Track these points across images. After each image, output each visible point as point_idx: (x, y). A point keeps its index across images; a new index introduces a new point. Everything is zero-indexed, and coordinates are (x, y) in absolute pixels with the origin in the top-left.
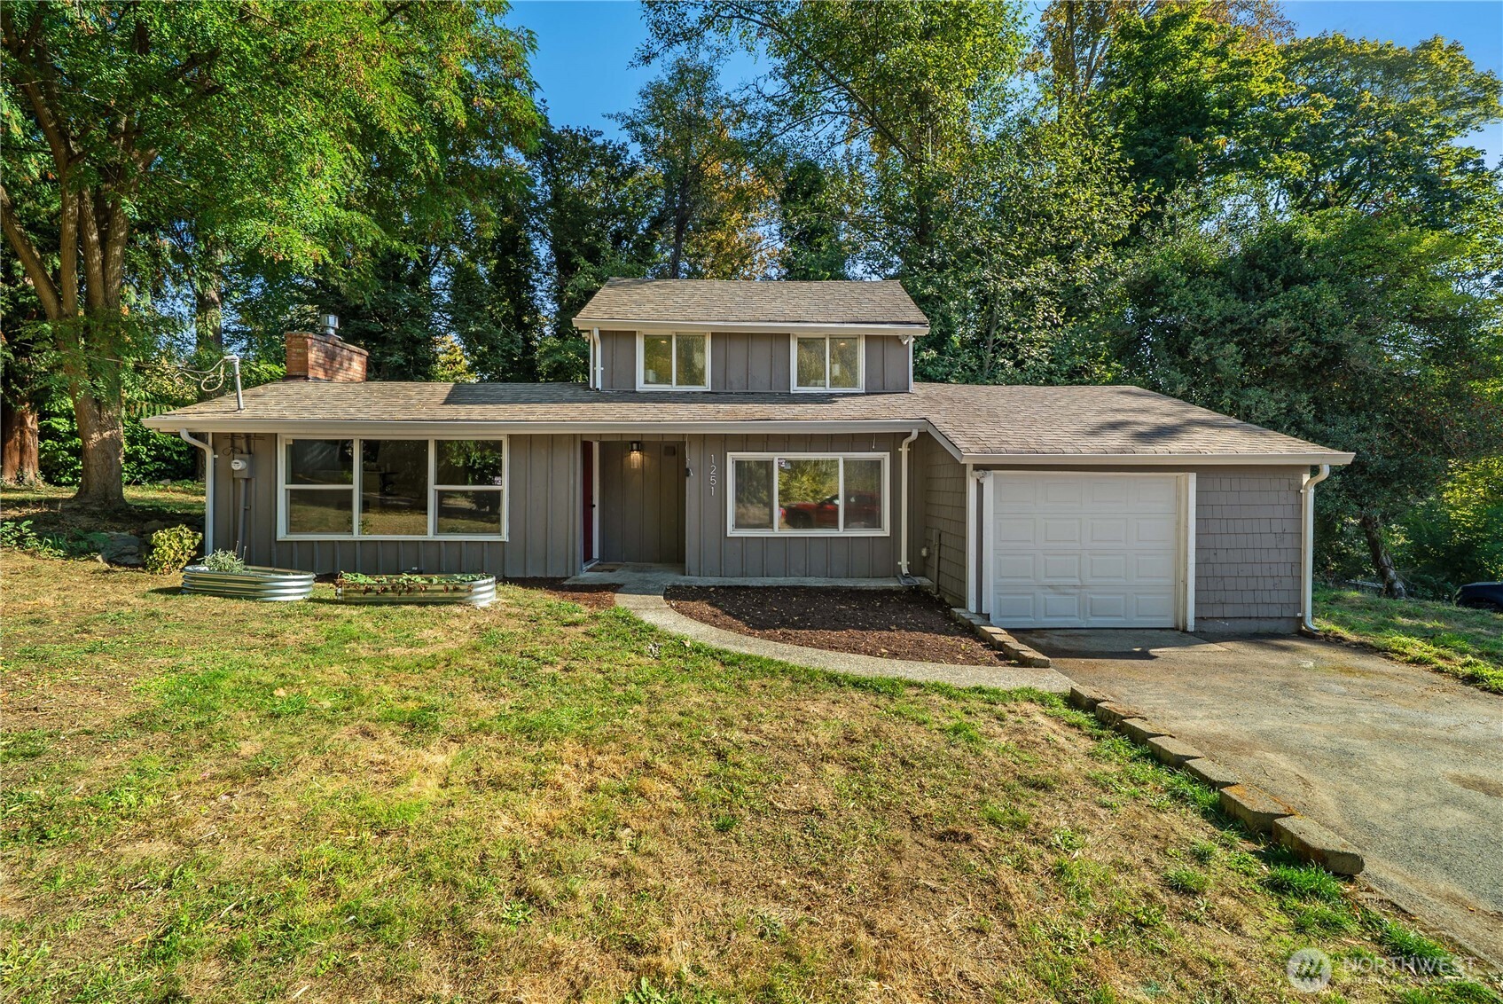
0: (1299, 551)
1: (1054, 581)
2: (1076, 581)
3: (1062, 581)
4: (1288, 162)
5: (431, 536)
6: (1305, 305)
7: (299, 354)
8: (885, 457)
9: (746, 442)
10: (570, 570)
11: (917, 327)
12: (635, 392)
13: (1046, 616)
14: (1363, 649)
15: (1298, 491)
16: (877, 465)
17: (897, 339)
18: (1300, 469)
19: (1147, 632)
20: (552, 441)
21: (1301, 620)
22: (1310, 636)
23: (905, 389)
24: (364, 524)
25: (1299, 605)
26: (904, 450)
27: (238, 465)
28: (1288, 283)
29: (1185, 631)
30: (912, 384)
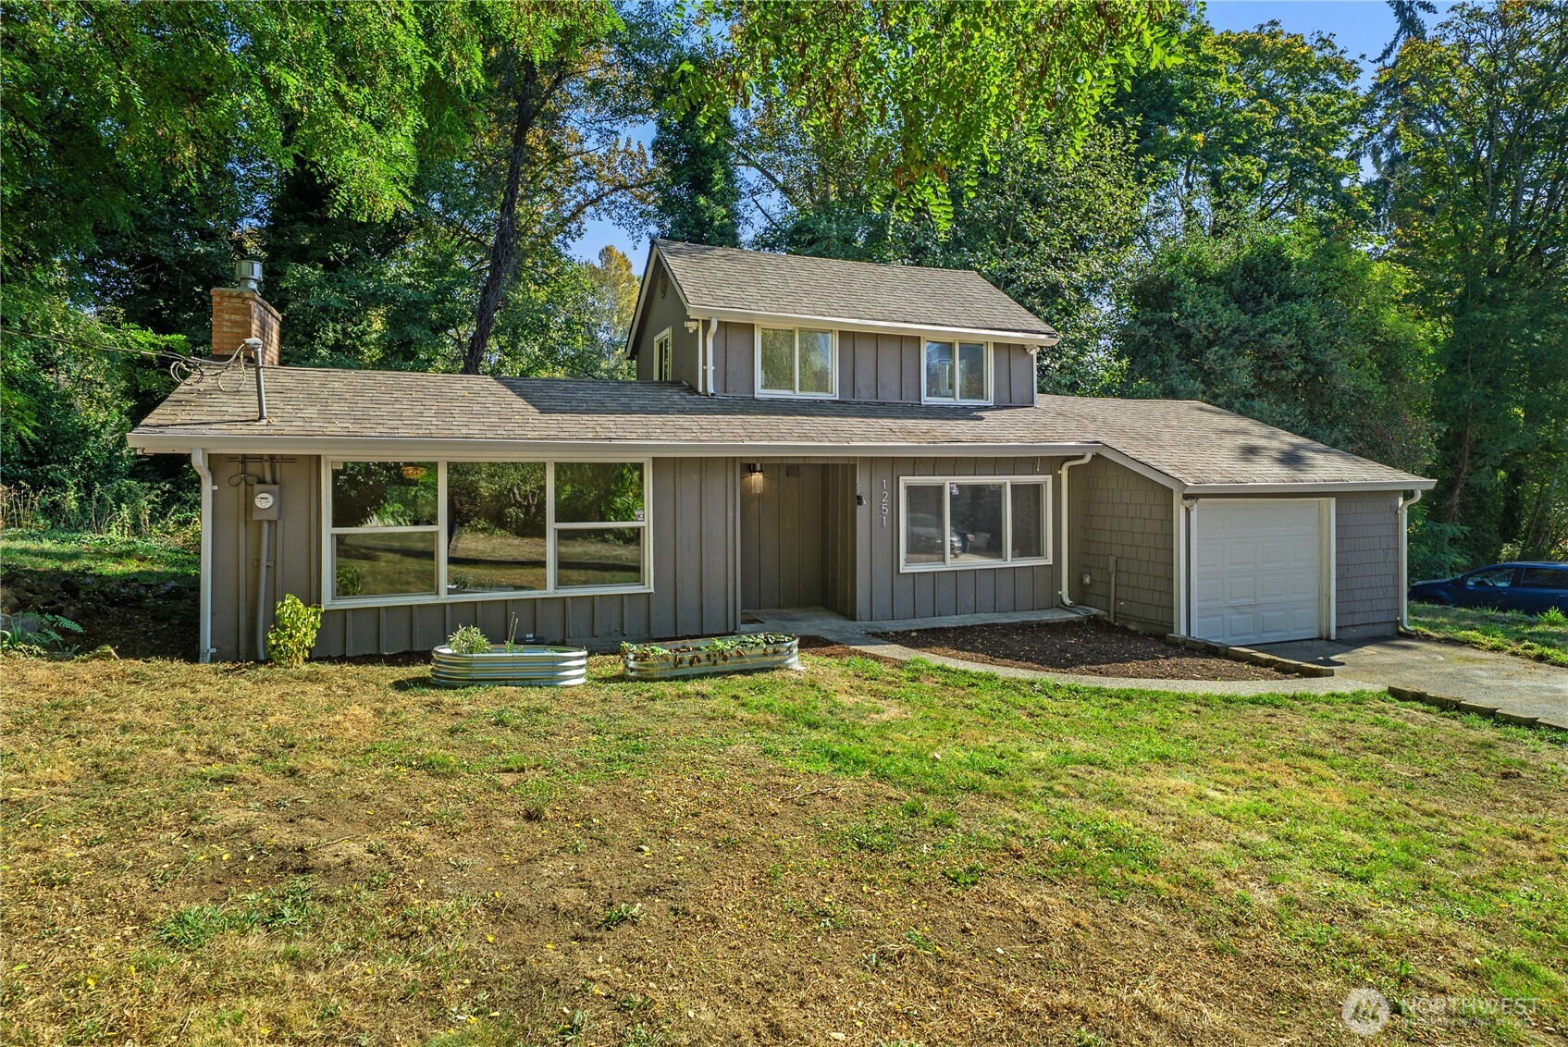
0: (1397, 563)
1: (1233, 602)
2: (1252, 601)
3: (1242, 601)
4: (1248, 166)
5: (551, 590)
6: (1298, 323)
7: (234, 323)
8: (1047, 480)
9: (917, 464)
10: (731, 624)
11: (1043, 337)
12: (754, 399)
13: (1232, 635)
14: (1449, 641)
15: (1396, 511)
16: (1037, 489)
17: (1023, 348)
18: (1396, 493)
19: (1305, 643)
20: (703, 465)
21: (1398, 623)
22: (1408, 636)
23: (1031, 403)
24: (453, 579)
25: (1398, 611)
26: (1064, 473)
27: (264, 501)
28: (1283, 298)
29: (1328, 639)
30: (1037, 396)
